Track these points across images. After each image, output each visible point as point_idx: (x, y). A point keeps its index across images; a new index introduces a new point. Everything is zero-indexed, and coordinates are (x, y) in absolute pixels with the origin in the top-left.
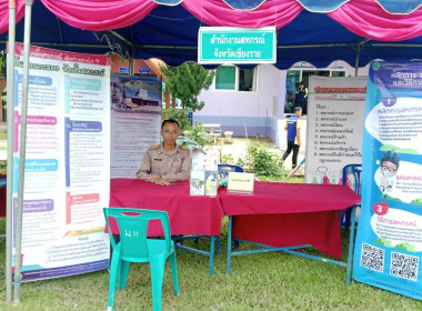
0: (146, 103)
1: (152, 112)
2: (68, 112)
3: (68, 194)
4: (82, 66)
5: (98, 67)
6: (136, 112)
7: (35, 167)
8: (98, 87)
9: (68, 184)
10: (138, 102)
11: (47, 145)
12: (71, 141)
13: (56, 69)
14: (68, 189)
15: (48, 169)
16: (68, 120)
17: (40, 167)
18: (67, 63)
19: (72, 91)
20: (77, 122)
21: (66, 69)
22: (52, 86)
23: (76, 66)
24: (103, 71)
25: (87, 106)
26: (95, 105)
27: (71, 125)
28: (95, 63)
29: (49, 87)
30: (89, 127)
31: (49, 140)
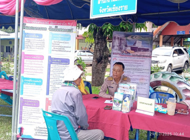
0: (140, 50)
1: (144, 56)
2: (51, 53)
3: (47, 99)
4: (59, 27)
5: (69, 27)
6: (134, 56)
7: (31, 82)
8: (69, 39)
9: (48, 94)
10: (134, 49)
11: (38, 71)
12: (51, 69)
13: (45, 29)
14: (48, 96)
15: (37, 84)
16: (50, 57)
17: (34, 82)
18: (51, 26)
19: (53, 41)
20: (55, 59)
21: (51, 29)
22: (42, 39)
23: (56, 27)
24: (72, 29)
25: (62, 49)
26: (66, 49)
27: (52, 61)
28: (68, 25)
29: (41, 39)
30: (62, 62)
31: (39, 68)
